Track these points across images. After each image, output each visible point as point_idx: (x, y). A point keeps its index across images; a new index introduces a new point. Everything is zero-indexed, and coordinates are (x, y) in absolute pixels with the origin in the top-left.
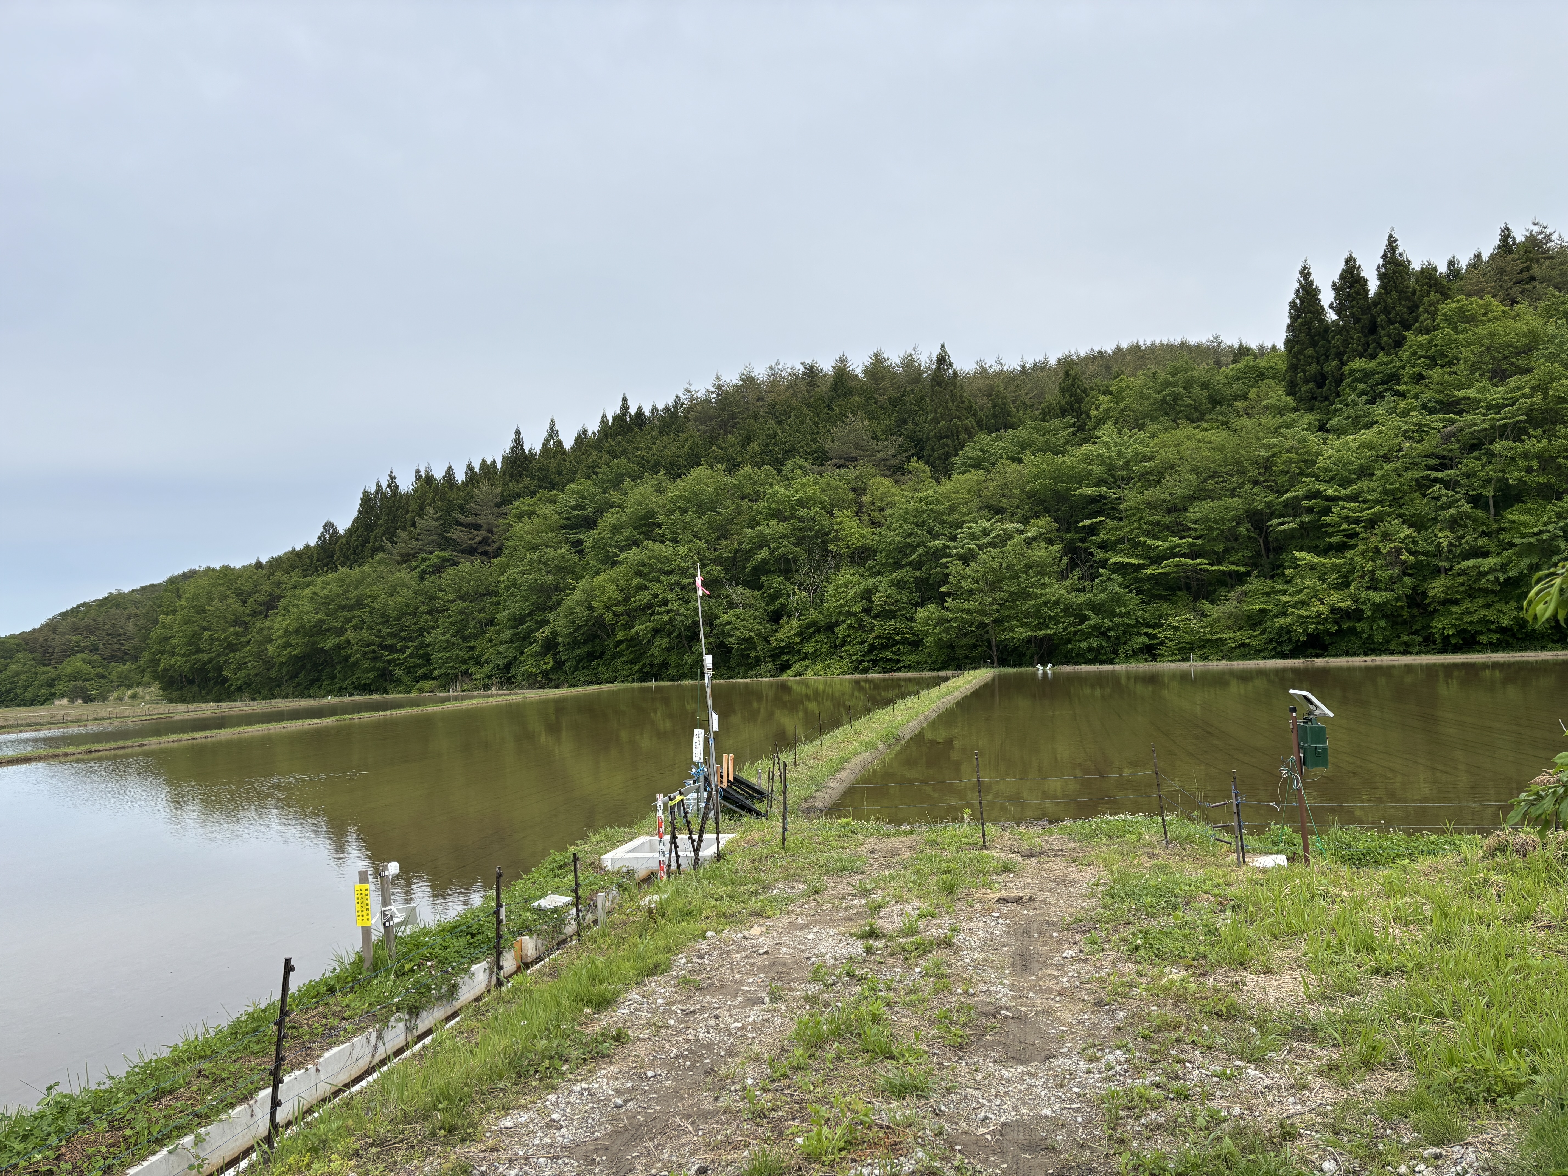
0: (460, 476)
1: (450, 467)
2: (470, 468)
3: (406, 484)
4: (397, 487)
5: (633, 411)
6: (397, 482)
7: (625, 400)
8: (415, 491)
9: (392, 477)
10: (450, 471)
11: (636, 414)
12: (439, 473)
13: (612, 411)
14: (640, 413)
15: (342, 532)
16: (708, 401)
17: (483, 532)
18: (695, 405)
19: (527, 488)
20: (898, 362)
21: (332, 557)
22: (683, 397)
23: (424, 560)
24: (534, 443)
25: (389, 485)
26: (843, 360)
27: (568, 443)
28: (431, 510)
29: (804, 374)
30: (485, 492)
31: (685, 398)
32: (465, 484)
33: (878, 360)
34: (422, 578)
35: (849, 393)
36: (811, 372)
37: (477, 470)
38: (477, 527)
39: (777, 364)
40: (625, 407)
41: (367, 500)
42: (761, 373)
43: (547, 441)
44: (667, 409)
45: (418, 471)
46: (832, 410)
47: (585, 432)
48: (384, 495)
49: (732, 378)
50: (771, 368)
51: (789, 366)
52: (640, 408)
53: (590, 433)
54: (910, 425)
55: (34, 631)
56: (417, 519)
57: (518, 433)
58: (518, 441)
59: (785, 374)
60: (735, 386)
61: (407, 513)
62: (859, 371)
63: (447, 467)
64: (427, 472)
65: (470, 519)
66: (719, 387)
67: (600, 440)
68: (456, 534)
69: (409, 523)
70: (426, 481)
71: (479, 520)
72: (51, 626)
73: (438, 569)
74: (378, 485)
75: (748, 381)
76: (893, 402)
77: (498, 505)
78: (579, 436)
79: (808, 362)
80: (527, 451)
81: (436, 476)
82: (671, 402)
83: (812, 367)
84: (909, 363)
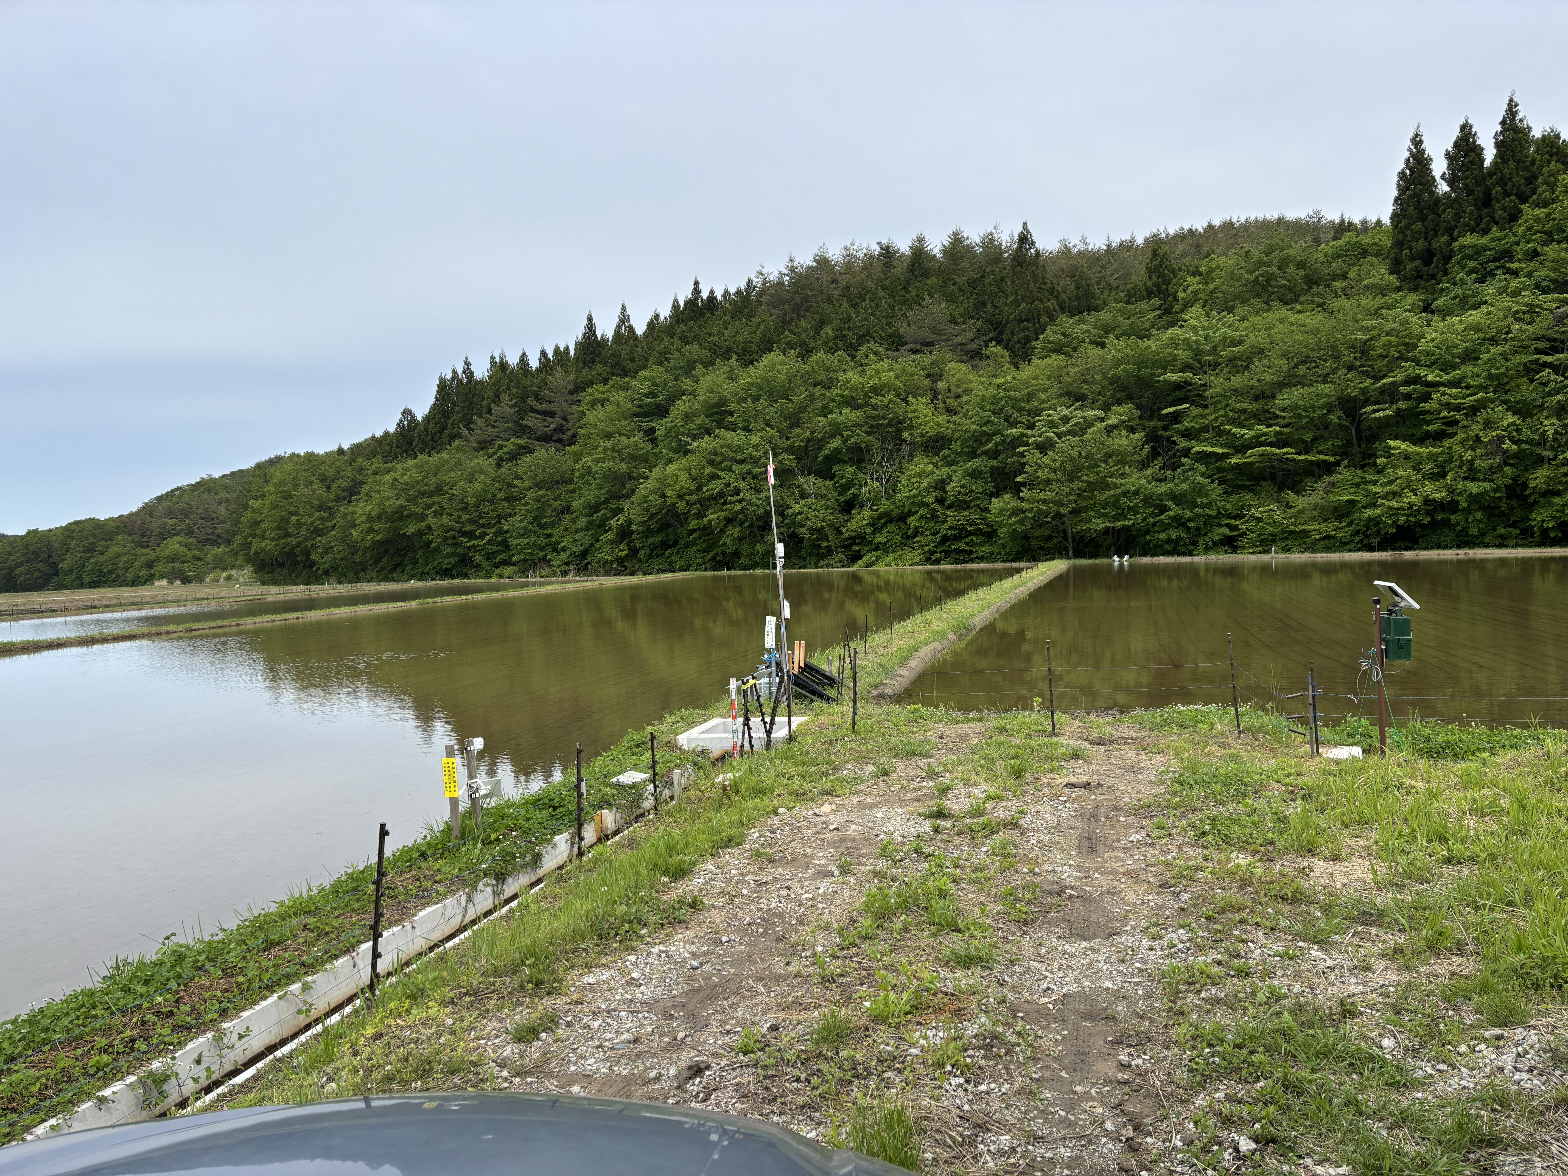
0: (534, 363)
1: (524, 354)
2: (543, 354)
3: (481, 371)
4: (472, 373)
5: (705, 295)
6: (473, 368)
7: (696, 283)
8: (490, 377)
9: (467, 364)
10: (524, 358)
11: (708, 297)
12: (513, 360)
13: (684, 295)
14: (712, 297)
15: (420, 419)
16: (780, 284)
17: (557, 420)
18: (768, 288)
19: (600, 375)
20: (978, 241)
21: (411, 443)
22: (755, 280)
23: (501, 447)
24: (606, 329)
25: (464, 372)
26: (921, 240)
27: (640, 329)
28: (507, 397)
29: (880, 254)
30: (559, 379)
31: (757, 281)
32: (539, 370)
33: (957, 239)
34: (499, 465)
35: (926, 274)
36: (888, 252)
37: (550, 356)
38: (552, 414)
39: (853, 244)
40: (697, 291)
41: (443, 387)
42: (835, 254)
43: (618, 327)
44: (739, 292)
45: (493, 358)
46: (908, 292)
47: (657, 317)
48: (460, 381)
49: (806, 259)
50: (846, 248)
51: (865, 246)
52: (712, 292)
53: (662, 318)
54: (989, 308)
55: (131, 514)
56: (493, 406)
57: (590, 318)
58: (591, 327)
59: (860, 254)
60: (810, 268)
61: (483, 399)
62: (937, 252)
63: (521, 353)
64: (502, 359)
65: (544, 407)
66: (792, 269)
67: (672, 326)
68: (532, 421)
69: (485, 410)
70: (500, 367)
71: (553, 407)
72: (148, 510)
73: (514, 457)
74: (454, 372)
75: (822, 262)
76: (973, 284)
77: (572, 393)
78: (651, 321)
79: (885, 241)
80: (599, 337)
81: (510, 362)
82: (743, 285)
83: (888, 247)
84: (989, 242)
